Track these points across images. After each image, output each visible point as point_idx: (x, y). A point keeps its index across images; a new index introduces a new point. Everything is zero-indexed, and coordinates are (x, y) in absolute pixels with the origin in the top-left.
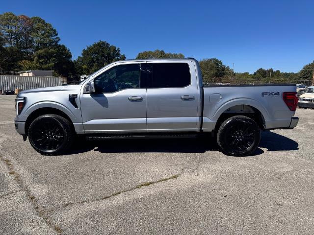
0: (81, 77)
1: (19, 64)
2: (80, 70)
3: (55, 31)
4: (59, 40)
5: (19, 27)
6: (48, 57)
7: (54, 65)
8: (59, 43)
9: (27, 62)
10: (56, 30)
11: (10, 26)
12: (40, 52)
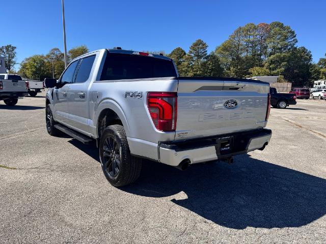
0: (315, 82)
1: (250, 71)
2: (316, 74)
3: (293, 33)
4: (297, 42)
5: (256, 36)
6: (280, 62)
7: (284, 70)
8: (295, 46)
9: (258, 68)
10: (295, 32)
11: (248, 36)
12: (272, 57)
